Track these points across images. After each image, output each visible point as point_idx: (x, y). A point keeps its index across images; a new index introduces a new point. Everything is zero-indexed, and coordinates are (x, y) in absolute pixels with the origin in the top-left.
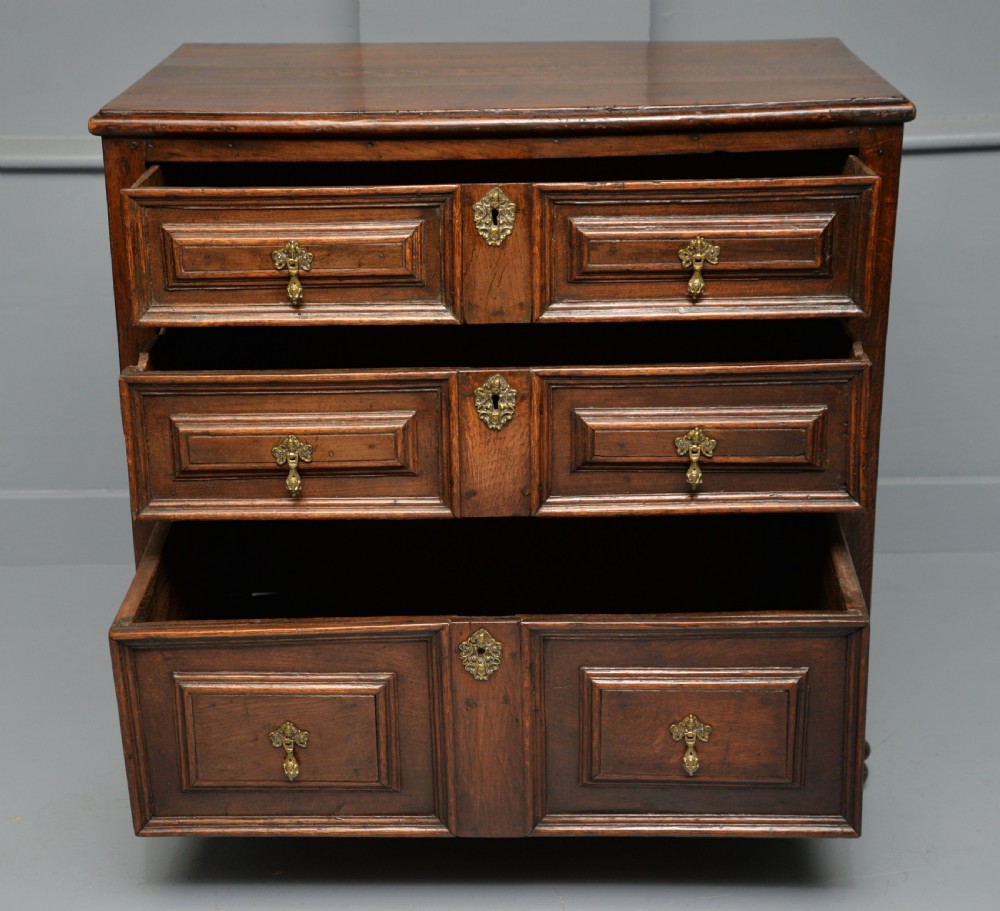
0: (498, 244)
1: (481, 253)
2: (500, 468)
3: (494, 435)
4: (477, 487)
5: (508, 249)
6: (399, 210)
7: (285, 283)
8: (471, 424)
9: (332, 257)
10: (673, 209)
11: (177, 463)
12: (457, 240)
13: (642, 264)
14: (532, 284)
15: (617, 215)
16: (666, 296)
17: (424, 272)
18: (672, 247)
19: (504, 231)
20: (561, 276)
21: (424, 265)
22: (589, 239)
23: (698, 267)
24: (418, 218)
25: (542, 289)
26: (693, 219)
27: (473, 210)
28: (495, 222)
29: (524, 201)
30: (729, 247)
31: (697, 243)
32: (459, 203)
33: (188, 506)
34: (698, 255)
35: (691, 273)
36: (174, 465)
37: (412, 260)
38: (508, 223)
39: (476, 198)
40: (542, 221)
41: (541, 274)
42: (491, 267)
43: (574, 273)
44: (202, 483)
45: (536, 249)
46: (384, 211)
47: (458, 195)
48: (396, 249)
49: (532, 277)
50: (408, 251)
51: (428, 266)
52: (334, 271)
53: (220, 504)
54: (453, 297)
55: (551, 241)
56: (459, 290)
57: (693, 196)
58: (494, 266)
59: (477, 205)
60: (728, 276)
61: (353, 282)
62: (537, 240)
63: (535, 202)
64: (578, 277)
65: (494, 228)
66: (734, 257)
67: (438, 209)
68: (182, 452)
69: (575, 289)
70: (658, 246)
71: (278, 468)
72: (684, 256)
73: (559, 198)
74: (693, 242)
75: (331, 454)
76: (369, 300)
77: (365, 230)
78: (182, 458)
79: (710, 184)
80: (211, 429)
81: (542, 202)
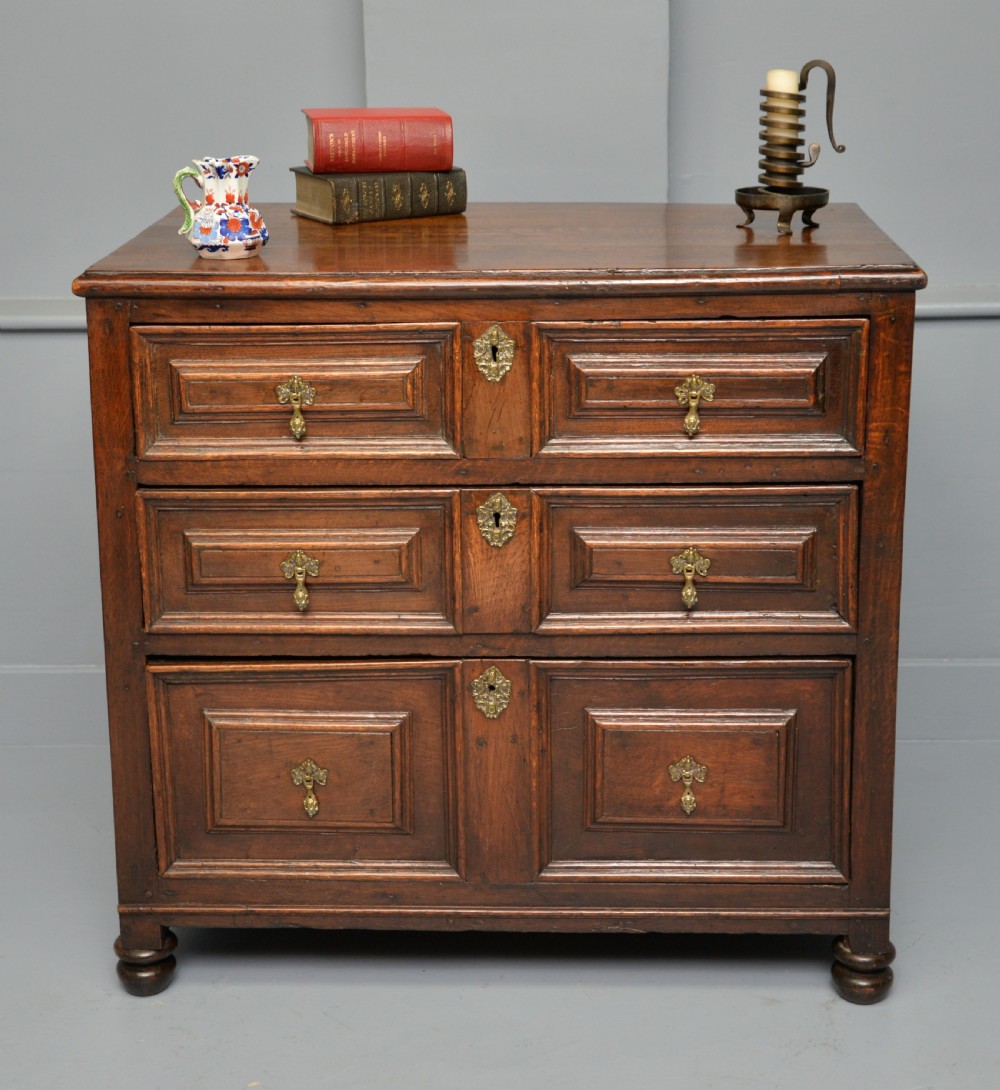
0: (498, 380)
1: (480, 389)
3: (495, 552)
4: (479, 603)
5: (508, 385)
6: (398, 347)
7: (288, 417)
8: (473, 541)
9: (335, 391)
10: (669, 347)
11: (189, 577)
12: (458, 376)
13: (639, 401)
14: (531, 419)
15: (615, 352)
16: (663, 432)
17: (425, 407)
18: (667, 385)
19: (503, 367)
20: (560, 411)
21: (425, 400)
22: (587, 375)
23: (693, 404)
24: (419, 354)
25: (542, 424)
26: (689, 358)
27: (473, 347)
28: (495, 359)
29: (522, 337)
30: (726, 385)
31: (692, 381)
32: (459, 340)
33: (199, 619)
34: (694, 393)
35: (687, 409)
36: (186, 578)
37: (413, 395)
38: (507, 360)
39: (476, 334)
40: (540, 357)
41: (540, 410)
42: (491, 402)
43: (573, 408)
44: (213, 596)
45: (535, 385)
46: (386, 347)
47: (458, 332)
48: (397, 384)
49: (531, 412)
50: (409, 386)
51: (429, 401)
52: (336, 405)
53: (230, 617)
54: (453, 432)
55: (550, 378)
56: (459, 425)
57: (688, 335)
58: (493, 401)
59: (478, 343)
60: (725, 413)
61: (355, 416)
62: (536, 376)
63: (534, 339)
64: (576, 414)
65: (493, 365)
66: (729, 395)
67: (438, 346)
68: (194, 566)
69: (573, 424)
70: (655, 383)
71: (286, 582)
72: (680, 393)
73: (557, 335)
74: (689, 380)
75: (337, 569)
76: (371, 434)
77: (367, 366)
78: (194, 572)
79: (704, 325)
80: (222, 544)
81: (541, 340)
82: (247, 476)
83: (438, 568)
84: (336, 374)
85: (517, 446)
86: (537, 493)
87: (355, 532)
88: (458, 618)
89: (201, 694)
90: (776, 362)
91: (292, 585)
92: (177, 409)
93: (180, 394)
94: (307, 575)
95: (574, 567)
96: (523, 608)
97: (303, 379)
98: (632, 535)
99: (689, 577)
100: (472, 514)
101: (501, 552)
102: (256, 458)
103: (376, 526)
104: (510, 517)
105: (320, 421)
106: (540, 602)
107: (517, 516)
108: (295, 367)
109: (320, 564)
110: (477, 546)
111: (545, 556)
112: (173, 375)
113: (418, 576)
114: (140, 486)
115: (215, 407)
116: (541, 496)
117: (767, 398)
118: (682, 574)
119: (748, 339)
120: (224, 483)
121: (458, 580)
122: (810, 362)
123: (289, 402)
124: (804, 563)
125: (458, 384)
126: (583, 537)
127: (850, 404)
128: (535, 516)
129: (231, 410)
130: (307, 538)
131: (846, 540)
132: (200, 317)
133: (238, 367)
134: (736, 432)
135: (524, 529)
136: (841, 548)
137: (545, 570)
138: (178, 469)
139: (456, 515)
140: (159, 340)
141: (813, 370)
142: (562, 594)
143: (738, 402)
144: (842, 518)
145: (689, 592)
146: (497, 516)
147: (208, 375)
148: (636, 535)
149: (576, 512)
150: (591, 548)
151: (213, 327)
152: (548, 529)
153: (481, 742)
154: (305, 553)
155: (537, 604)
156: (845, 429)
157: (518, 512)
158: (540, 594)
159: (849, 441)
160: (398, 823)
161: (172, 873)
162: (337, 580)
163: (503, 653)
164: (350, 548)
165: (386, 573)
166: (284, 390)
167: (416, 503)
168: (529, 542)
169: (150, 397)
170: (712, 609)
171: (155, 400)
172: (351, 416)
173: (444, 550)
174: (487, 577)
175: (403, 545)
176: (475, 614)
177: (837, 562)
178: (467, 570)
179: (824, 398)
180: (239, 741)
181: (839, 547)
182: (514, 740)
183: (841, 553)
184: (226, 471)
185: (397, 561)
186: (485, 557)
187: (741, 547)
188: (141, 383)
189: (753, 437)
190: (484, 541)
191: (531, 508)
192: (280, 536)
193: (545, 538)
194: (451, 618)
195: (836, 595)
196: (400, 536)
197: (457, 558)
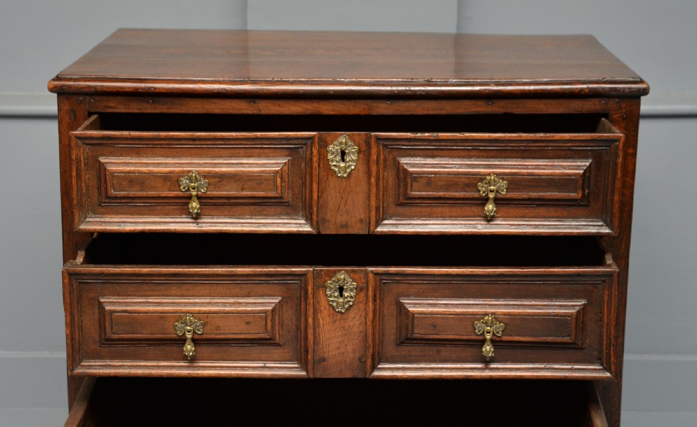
0: (345, 176)
1: (332, 183)
3: (339, 316)
4: (326, 356)
5: (352, 180)
6: (273, 150)
7: (187, 201)
8: (322, 309)
9: (223, 183)
10: (474, 153)
11: (103, 334)
12: (315, 172)
13: (450, 193)
14: (369, 205)
15: (433, 157)
16: (468, 217)
17: (290, 195)
18: (472, 181)
19: (349, 166)
20: (391, 200)
21: (290, 191)
22: (412, 173)
23: (491, 196)
24: (286, 156)
25: (377, 209)
26: (488, 161)
27: (327, 151)
28: (343, 160)
29: (364, 145)
30: (515, 182)
31: (491, 179)
32: (317, 145)
33: (110, 366)
34: (492, 187)
35: (486, 200)
36: (101, 335)
37: (282, 186)
38: (352, 161)
39: (330, 142)
40: (377, 160)
41: (376, 199)
42: (339, 192)
43: (401, 198)
44: (121, 348)
45: (373, 180)
46: (262, 150)
47: (316, 140)
48: (270, 178)
49: (369, 201)
50: (279, 179)
51: (293, 191)
52: (224, 193)
53: (134, 364)
54: (311, 214)
55: (384, 176)
56: (315, 209)
57: (488, 144)
58: (341, 192)
59: (331, 148)
60: (514, 202)
61: (238, 201)
62: (374, 173)
63: (373, 146)
64: (403, 201)
65: (342, 165)
66: (518, 190)
67: (301, 150)
68: (107, 326)
69: (400, 209)
70: (463, 179)
71: (178, 338)
72: (482, 187)
73: (390, 143)
74: (488, 178)
75: (218, 328)
76: (249, 215)
77: (247, 164)
78: (107, 329)
79: (500, 137)
80: (129, 308)
81: (378, 146)
83: (294, 328)
84: (224, 169)
85: (359, 225)
86: (372, 271)
87: (231, 300)
88: (310, 367)
90: (554, 166)
91: (182, 340)
92: (104, 194)
93: (106, 183)
94: (194, 332)
95: (399, 328)
96: (360, 359)
97: (199, 173)
98: (444, 304)
99: (488, 337)
100: (322, 287)
101: (344, 316)
103: (248, 296)
104: (351, 290)
105: (211, 204)
106: (373, 355)
107: (356, 289)
108: (193, 164)
109: (204, 325)
110: (325, 312)
111: (377, 319)
112: (101, 168)
113: (279, 334)
115: (132, 193)
116: (376, 274)
117: (546, 192)
118: (483, 334)
119: (533, 148)
121: (311, 337)
122: (579, 166)
123: (188, 190)
124: (576, 327)
125: (315, 179)
126: (407, 306)
127: (609, 198)
128: (370, 289)
129: (145, 195)
130: (195, 304)
131: (609, 310)
133: (150, 163)
134: (523, 217)
135: (361, 299)
136: (606, 316)
137: (377, 330)
139: (310, 288)
140: (91, 142)
141: (582, 172)
142: (390, 349)
143: (525, 195)
144: (606, 293)
145: (488, 349)
146: (341, 290)
147: (128, 169)
148: (447, 304)
149: (402, 286)
150: (413, 314)
152: (380, 299)
154: (193, 316)
155: (370, 357)
156: (604, 216)
157: (357, 286)
158: (373, 348)
159: (607, 225)
162: (218, 337)
164: (228, 312)
165: (255, 331)
166: (185, 181)
167: (279, 278)
168: (365, 309)
169: (83, 185)
170: (505, 361)
171: (87, 187)
172: (234, 201)
173: (300, 314)
174: (333, 335)
175: (268, 310)
176: (323, 364)
177: (602, 326)
178: (317, 330)
179: (589, 193)
181: (604, 316)
183: (606, 320)
185: (264, 323)
186: (331, 320)
187: (529, 315)
188: (77, 174)
189: (536, 221)
190: (331, 308)
191: (368, 283)
192: (174, 303)
193: (378, 306)
194: (304, 366)
195: (600, 352)
196: (267, 303)
197: (310, 320)
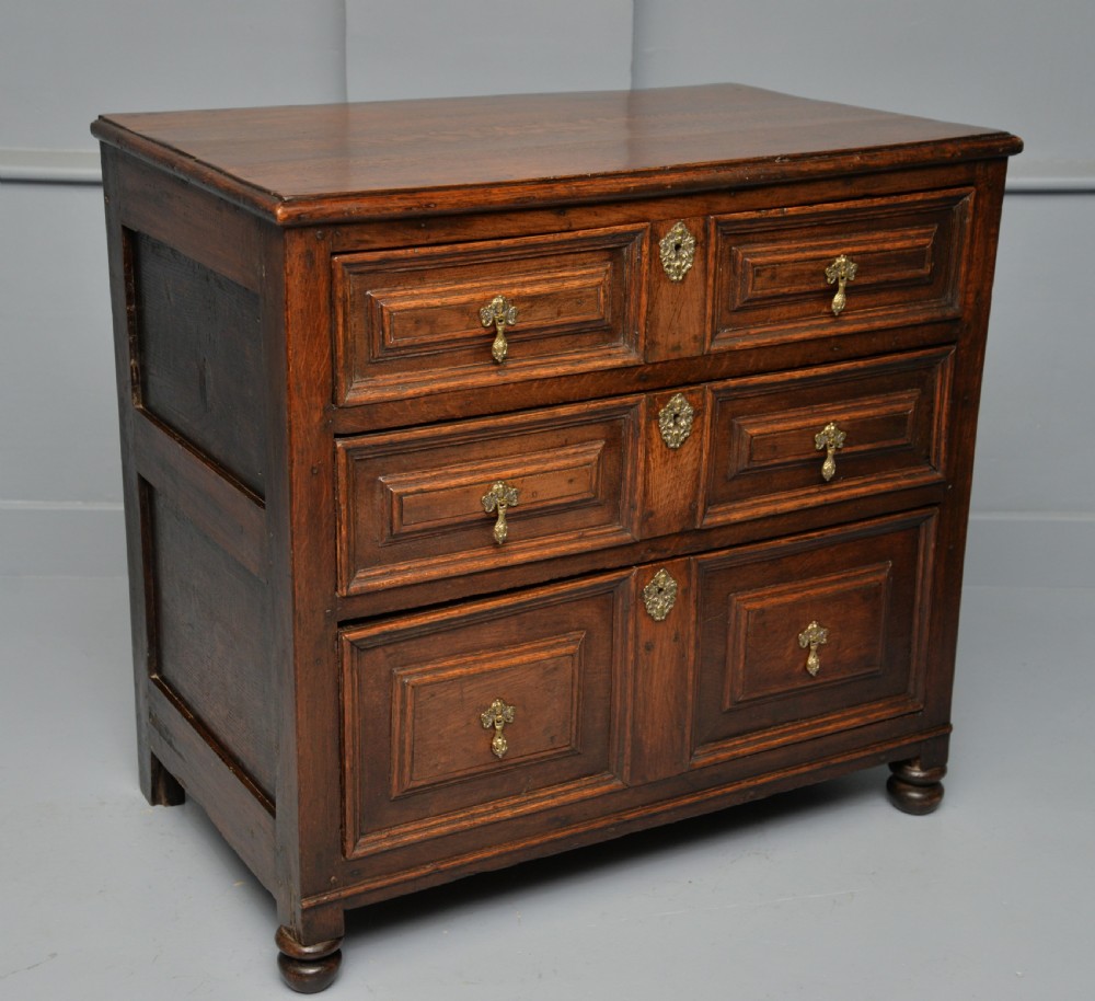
0: (681, 278)
1: (665, 290)
2: (675, 486)
3: (672, 454)
4: (654, 508)
5: (687, 283)
6: (590, 254)
7: (490, 340)
8: (654, 447)
9: (535, 308)
11: (386, 528)
12: (646, 279)
13: (796, 287)
14: (705, 315)
18: (820, 267)
19: (685, 265)
20: (726, 304)
21: (611, 308)
22: (752, 266)
24: (606, 260)
25: (712, 318)
26: (834, 239)
27: (661, 247)
28: (678, 257)
29: (700, 234)
30: (865, 262)
31: (841, 261)
32: (648, 242)
33: (395, 571)
35: (835, 289)
36: (382, 530)
38: (689, 257)
39: (660, 234)
40: (716, 252)
41: (712, 305)
42: (672, 303)
43: (738, 300)
44: (406, 544)
45: (710, 281)
46: (577, 255)
47: (647, 233)
48: (592, 293)
49: (706, 309)
50: (602, 294)
56: (644, 329)
58: (674, 301)
59: (665, 242)
60: (859, 290)
62: (711, 271)
63: (713, 234)
64: (740, 306)
65: (677, 264)
66: (867, 272)
68: (395, 515)
69: (735, 316)
70: (810, 267)
73: (727, 228)
74: (838, 261)
75: (534, 494)
77: (563, 277)
80: (424, 487)
81: (717, 233)
82: (446, 411)
85: (692, 344)
86: (711, 389)
88: (637, 526)
89: (391, 655)
96: (691, 506)
97: (506, 298)
99: (830, 451)
102: (456, 390)
103: (565, 444)
108: (496, 286)
114: (338, 436)
120: (422, 421)
125: (645, 287)
131: (942, 397)
132: (404, 240)
133: (441, 292)
134: (865, 307)
135: (698, 427)
136: (937, 405)
138: (377, 412)
139: (643, 421)
142: (720, 486)
145: (830, 466)
147: (413, 304)
151: (417, 250)
153: (649, 647)
157: (694, 410)
160: (573, 745)
161: (359, 852)
163: (669, 554)
166: (488, 312)
168: (701, 439)
171: (353, 338)
176: (650, 519)
177: (933, 418)
178: (647, 476)
180: (433, 695)
181: (935, 404)
182: (676, 639)
183: (937, 409)
184: (424, 408)
186: (663, 460)
191: (706, 405)
194: (629, 527)
197: (642, 465)
